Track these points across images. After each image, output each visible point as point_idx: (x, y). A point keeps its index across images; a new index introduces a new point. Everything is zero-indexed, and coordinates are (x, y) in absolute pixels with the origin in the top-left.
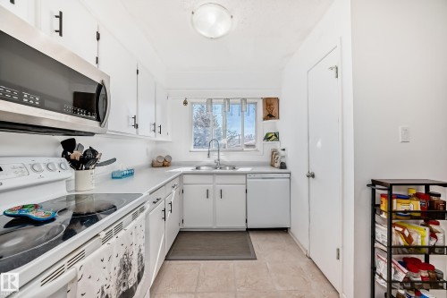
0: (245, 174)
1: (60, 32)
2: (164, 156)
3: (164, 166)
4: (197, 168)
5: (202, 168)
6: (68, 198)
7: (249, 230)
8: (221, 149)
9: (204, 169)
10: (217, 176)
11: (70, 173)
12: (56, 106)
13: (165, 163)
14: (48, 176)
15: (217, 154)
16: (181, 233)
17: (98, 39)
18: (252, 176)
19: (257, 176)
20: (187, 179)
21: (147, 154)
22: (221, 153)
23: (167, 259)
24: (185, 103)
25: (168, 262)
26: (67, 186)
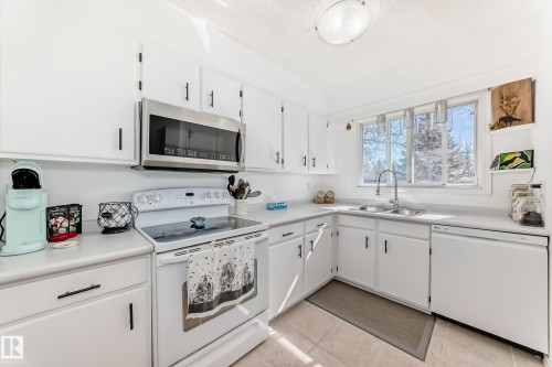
0: (429, 224)
1: (212, 105)
2: (325, 191)
3: (326, 202)
4: (363, 209)
5: (369, 209)
6: (230, 218)
7: (435, 316)
8: (400, 183)
9: (371, 210)
10: (381, 221)
11: (230, 200)
12: (206, 155)
13: (327, 199)
14: (215, 201)
15: (393, 190)
16: (335, 281)
17: (241, 95)
18: (443, 229)
19: (451, 230)
20: (343, 220)
21: (309, 188)
22: (398, 190)
23: (307, 299)
24: (349, 127)
25: (307, 303)
26: (229, 210)
